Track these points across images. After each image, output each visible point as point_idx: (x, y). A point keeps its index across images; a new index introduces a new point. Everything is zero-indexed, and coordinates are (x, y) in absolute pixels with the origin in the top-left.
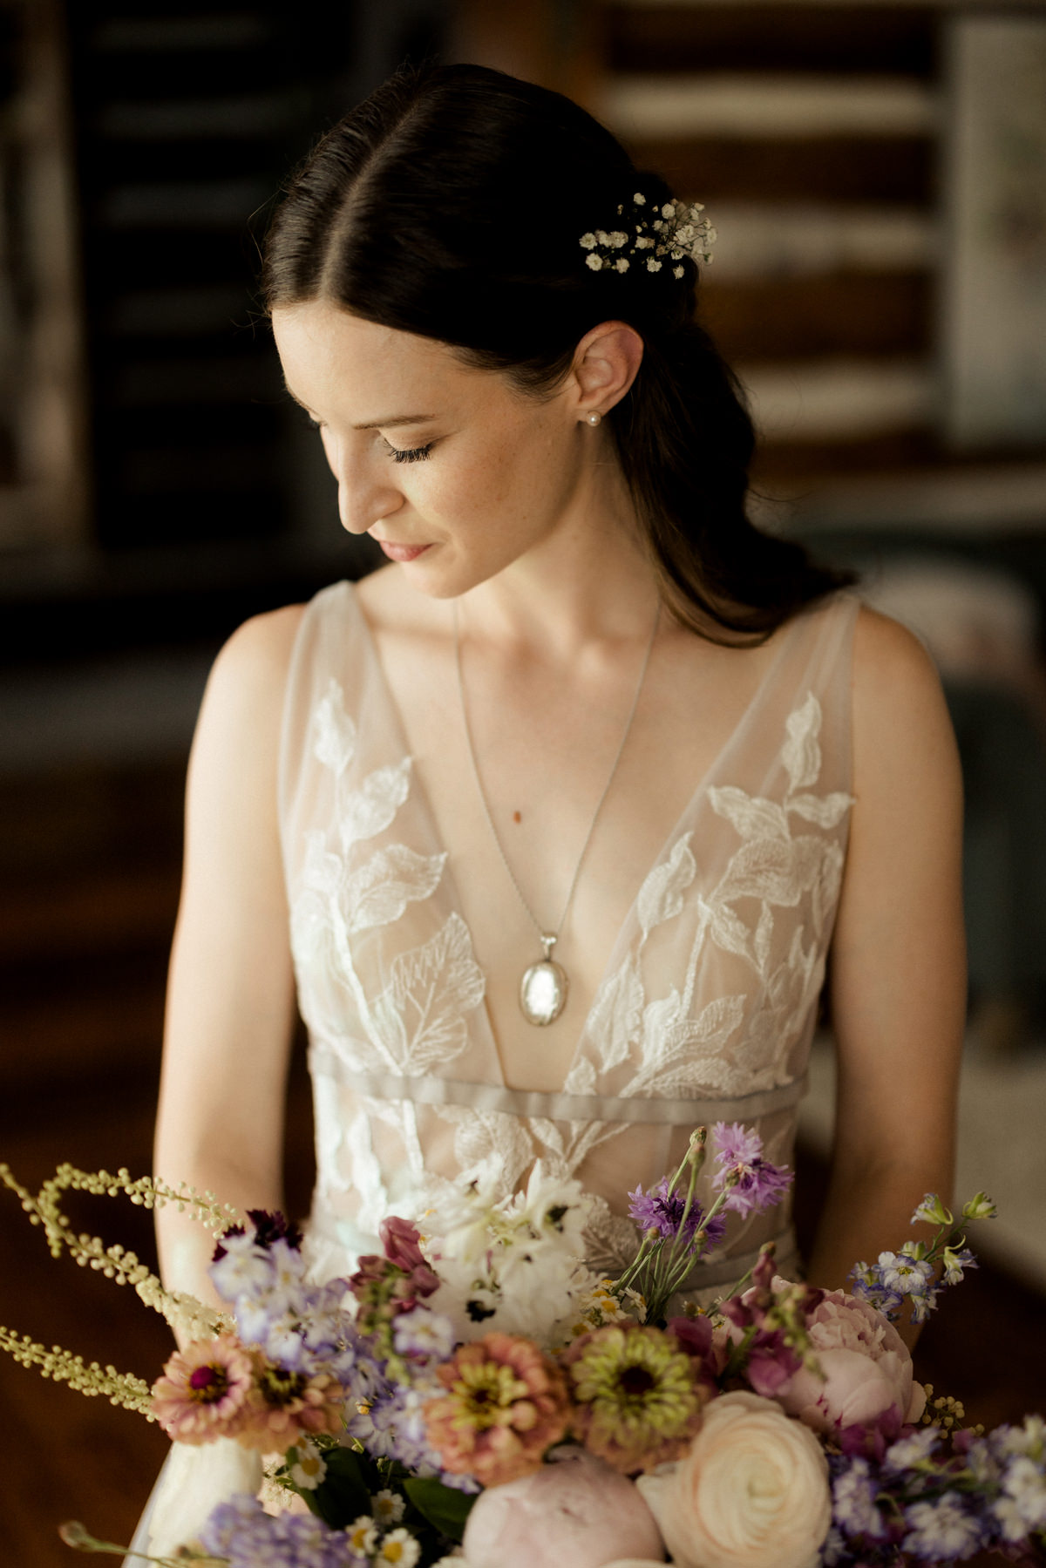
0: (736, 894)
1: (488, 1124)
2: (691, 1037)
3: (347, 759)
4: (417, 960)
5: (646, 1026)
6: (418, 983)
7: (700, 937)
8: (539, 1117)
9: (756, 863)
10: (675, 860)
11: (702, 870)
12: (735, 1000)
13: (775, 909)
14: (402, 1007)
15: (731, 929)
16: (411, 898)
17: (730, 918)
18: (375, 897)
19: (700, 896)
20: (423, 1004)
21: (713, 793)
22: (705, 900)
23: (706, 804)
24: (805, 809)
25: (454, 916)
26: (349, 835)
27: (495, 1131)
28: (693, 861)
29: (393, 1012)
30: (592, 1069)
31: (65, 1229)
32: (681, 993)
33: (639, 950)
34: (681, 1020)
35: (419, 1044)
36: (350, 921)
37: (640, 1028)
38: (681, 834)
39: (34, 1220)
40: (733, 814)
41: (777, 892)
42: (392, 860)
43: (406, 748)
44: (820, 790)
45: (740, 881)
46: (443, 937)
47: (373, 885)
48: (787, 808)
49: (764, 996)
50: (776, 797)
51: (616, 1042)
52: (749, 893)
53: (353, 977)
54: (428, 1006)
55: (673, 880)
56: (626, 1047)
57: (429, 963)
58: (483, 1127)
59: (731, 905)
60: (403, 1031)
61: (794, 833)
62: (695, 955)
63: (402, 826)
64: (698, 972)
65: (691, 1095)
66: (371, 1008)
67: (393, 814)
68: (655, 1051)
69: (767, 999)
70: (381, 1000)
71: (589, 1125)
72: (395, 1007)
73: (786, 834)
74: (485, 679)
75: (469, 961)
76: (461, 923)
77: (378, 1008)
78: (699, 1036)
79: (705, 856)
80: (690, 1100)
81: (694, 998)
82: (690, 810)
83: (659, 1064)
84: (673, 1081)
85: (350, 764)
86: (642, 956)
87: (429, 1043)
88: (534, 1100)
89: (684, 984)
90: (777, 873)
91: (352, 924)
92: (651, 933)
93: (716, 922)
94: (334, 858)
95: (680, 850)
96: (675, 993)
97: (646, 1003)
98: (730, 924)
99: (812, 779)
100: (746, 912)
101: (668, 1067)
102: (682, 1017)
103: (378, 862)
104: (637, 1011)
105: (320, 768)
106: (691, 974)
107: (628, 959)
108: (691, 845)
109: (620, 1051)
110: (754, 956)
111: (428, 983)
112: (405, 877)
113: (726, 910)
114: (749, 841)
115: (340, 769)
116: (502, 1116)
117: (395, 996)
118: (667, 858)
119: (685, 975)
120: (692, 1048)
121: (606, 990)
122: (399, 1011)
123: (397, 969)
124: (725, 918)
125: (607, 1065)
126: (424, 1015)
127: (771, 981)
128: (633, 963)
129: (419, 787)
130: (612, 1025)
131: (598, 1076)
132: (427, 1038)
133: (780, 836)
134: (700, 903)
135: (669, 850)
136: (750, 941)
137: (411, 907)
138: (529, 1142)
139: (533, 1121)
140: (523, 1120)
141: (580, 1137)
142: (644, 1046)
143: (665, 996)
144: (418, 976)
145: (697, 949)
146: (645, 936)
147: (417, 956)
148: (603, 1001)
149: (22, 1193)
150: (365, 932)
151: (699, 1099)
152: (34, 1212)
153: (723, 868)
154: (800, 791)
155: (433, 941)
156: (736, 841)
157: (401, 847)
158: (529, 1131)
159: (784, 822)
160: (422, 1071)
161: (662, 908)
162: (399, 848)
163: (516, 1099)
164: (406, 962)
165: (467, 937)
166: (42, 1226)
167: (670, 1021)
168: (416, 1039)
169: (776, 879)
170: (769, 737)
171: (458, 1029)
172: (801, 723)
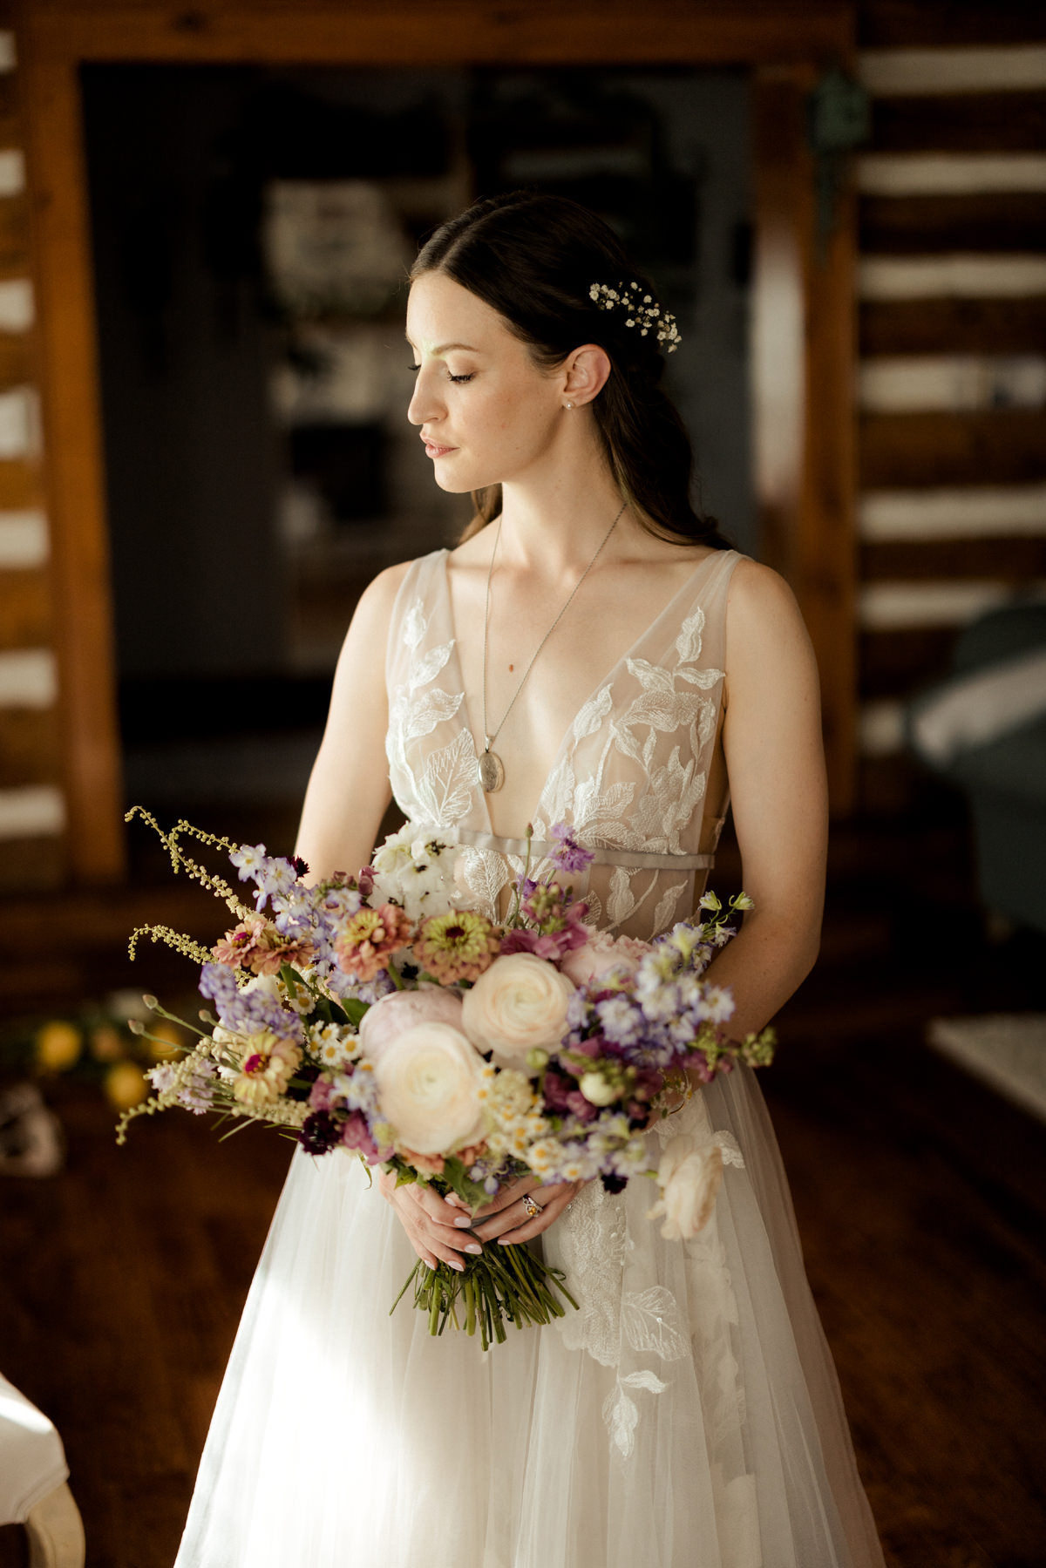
0: (634, 722)
1: (482, 856)
2: (601, 806)
3: (418, 641)
4: (442, 755)
5: (575, 800)
6: (443, 770)
7: (608, 746)
8: (511, 854)
9: (649, 704)
10: (600, 699)
11: (615, 706)
12: (628, 785)
13: (658, 733)
14: (433, 784)
15: (628, 742)
16: (440, 719)
17: (628, 735)
18: (421, 719)
19: (612, 721)
20: (446, 785)
21: (630, 664)
22: (614, 724)
23: (625, 666)
24: (689, 677)
25: (465, 730)
26: (414, 684)
27: (487, 861)
28: (611, 701)
29: (429, 787)
30: (544, 825)
31: (181, 854)
32: (595, 778)
33: (573, 753)
34: (595, 796)
35: (445, 807)
36: (405, 732)
37: (573, 800)
38: (606, 685)
39: (165, 848)
40: (640, 674)
41: (662, 722)
42: (432, 698)
43: (453, 635)
44: (699, 666)
45: (638, 714)
46: (457, 742)
47: (420, 712)
48: (674, 675)
49: (649, 785)
50: (668, 667)
51: (558, 808)
52: (643, 722)
53: (408, 767)
54: (449, 784)
55: (598, 711)
56: (564, 812)
57: (449, 758)
58: (480, 859)
59: (629, 727)
60: (436, 800)
61: (677, 690)
62: (603, 756)
63: (441, 679)
64: (604, 768)
65: (603, 846)
66: (418, 786)
67: (438, 672)
68: (581, 815)
69: (651, 787)
70: (423, 780)
71: (541, 861)
72: (430, 784)
73: (672, 689)
74: (503, 588)
75: (472, 757)
76: (469, 734)
77: (421, 785)
78: (606, 806)
79: (618, 699)
80: (603, 848)
81: (602, 782)
82: (614, 671)
83: (583, 823)
84: (591, 834)
85: (419, 645)
86: (574, 755)
87: (450, 807)
88: (509, 842)
89: (597, 773)
90: (662, 712)
91: (407, 736)
92: (579, 743)
93: (619, 737)
94: (405, 699)
95: (605, 693)
96: (592, 778)
97: (576, 785)
98: (627, 738)
99: (694, 658)
100: (639, 733)
101: (588, 825)
102: (596, 792)
103: (425, 699)
104: (570, 790)
105: (405, 647)
106: (601, 768)
107: (566, 757)
108: (611, 691)
109: (559, 815)
110: (642, 758)
111: (449, 770)
112: (438, 707)
113: (626, 730)
114: (648, 691)
115: (414, 649)
116: (490, 852)
117: (430, 778)
118: (595, 698)
119: (598, 767)
120: (602, 813)
121: (553, 776)
122: (433, 788)
123: (431, 760)
124: (625, 735)
125: (553, 824)
126: (446, 789)
127: (653, 775)
128: (569, 760)
129: (456, 656)
130: (555, 798)
131: (547, 830)
132: (449, 804)
133: (669, 691)
134: (611, 726)
135: (598, 692)
136: (639, 751)
137: (439, 724)
138: (506, 869)
139: (509, 856)
140: (504, 857)
141: (536, 868)
142: (574, 812)
143: (586, 780)
144: (443, 765)
145: (605, 751)
146: (577, 743)
147: (442, 753)
148: (551, 783)
149: (161, 833)
150: (413, 740)
151: (608, 849)
152: (165, 844)
153: (630, 705)
154: (686, 665)
155: (451, 744)
156: (640, 690)
157: (439, 690)
158: (506, 862)
159: (672, 681)
160: (449, 824)
161: (588, 727)
162: (437, 691)
163: (498, 842)
164: (436, 756)
165: (472, 742)
166: (169, 850)
167: (589, 796)
168: (443, 804)
169: (662, 715)
170: (670, 631)
171: (466, 798)
172: (692, 625)
